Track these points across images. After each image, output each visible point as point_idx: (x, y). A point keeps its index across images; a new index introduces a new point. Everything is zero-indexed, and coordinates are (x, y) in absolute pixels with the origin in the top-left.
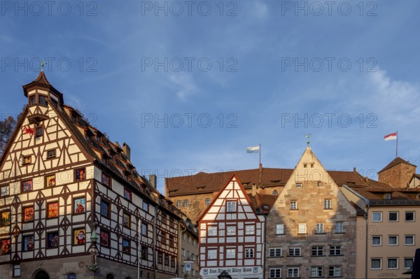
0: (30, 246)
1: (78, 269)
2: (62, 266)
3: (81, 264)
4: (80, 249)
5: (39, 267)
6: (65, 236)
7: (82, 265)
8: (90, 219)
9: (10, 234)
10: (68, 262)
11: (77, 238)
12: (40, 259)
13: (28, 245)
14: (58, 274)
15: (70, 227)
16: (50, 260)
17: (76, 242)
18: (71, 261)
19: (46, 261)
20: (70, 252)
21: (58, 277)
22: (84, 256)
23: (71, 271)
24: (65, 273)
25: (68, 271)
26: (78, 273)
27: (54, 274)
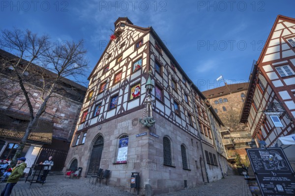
0: (98, 113)
4: (135, 103)
6: (123, 95)
8: (145, 71)
9: (89, 106)
11: (133, 94)
15: (128, 86)
17: (132, 97)
20: (125, 110)
22: (139, 111)
23: (124, 132)
24: (118, 135)
25: (121, 133)
26: (130, 134)
27: (108, 138)
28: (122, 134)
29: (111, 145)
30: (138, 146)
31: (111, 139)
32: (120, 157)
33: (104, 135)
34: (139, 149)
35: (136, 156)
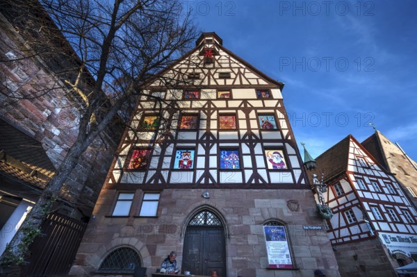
0: (185, 163)
1: (287, 213)
2: (253, 204)
3: (291, 203)
4: (284, 178)
5: (204, 202)
6: (252, 155)
7: (293, 206)
8: (290, 138)
9: (153, 141)
10: (263, 197)
11: (271, 161)
12: (206, 186)
13: (181, 162)
14: (246, 220)
15: (259, 144)
16: (227, 192)
18: (270, 196)
19: (218, 192)
20: (266, 181)
21: (248, 226)
22: (295, 190)
23: (274, 216)
24: (263, 220)
25: (267, 217)
26: (290, 223)
27: (237, 219)
28: (271, 219)
29: (250, 234)
30: (312, 244)
31: (244, 223)
32: (274, 257)
33: (222, 211)
34: (317, 249)
35: (314, 259)
